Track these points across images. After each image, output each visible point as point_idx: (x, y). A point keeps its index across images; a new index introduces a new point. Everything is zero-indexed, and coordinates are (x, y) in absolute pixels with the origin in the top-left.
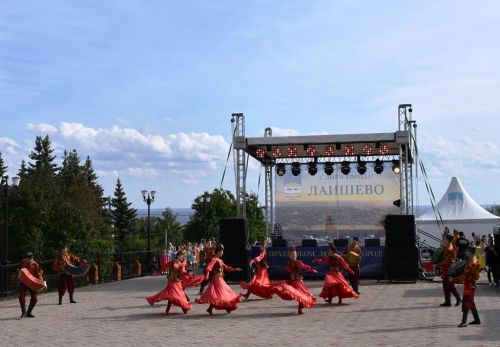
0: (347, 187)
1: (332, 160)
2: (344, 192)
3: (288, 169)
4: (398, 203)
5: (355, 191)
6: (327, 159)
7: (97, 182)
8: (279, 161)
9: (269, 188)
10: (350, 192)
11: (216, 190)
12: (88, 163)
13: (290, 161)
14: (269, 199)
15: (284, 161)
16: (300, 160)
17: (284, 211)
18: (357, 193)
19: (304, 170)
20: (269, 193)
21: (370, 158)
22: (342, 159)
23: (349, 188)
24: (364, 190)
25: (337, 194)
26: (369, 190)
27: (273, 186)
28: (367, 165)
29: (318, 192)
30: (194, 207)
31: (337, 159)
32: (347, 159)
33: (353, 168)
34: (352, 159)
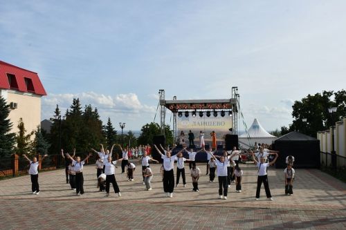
1: (203, 110)
2: (208, 124)
3: (183, 114)
4: (231, 130)
6: (200, 110)
7: (100, 119)
8: (179, 111)
9: (175, 122)
11: (152, 123)
12: (96, 110)
13: (184, 110)
14: (175, 127)
15: (181, 111)
16: (189, 110)
18: (213, 125)
19: (190, 114)
20: (175, 125)
21: (219, 110)
22: (207, 110)
23: (210, 123)
24: (216, 123)
25: (204, 125)
26: (219, 124)
27: (177, 122)
28: (218, 113)
29: (196, 124)
31: (205, 110)
32: (209, 110)
33: (212, 114)
34: (212, 110)
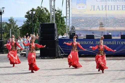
0: (111, 6)
2: (110, 9)
5: (116, 8)
9: (68, 6)
10: (113, 9)
11: (38, 7)
14: (68, 12)
17: (77, 19)
18: (117, 10)
20: (68, 9)
23: (113, 7)
24: (121, 8)
25: (106, 10)
27: (70, 5)
29: (95, 9)
30: (26, 16)
